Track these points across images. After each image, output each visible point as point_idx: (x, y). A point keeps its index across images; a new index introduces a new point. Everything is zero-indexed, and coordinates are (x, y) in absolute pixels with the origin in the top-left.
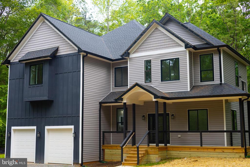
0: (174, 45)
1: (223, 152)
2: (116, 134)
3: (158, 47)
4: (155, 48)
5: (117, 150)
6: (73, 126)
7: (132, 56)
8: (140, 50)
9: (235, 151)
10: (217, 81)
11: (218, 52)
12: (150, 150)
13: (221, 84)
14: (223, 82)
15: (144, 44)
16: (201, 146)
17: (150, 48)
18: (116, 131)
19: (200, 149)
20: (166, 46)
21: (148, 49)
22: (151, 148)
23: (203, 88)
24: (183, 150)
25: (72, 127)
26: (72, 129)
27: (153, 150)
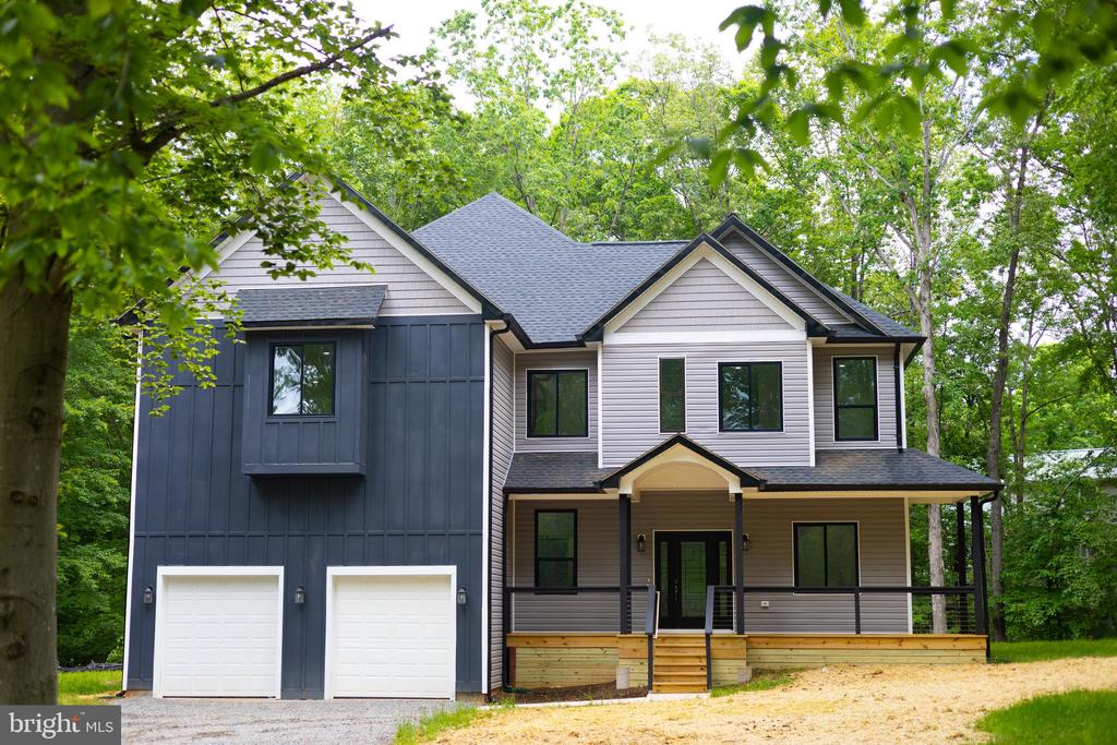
0: (765, 320)
1: (926, 648)
2: (532, 596)
3: (709, 321)
4: (699, 321)
5: (566, 651)
6: (455, 567)
7: (613, 338)
8: (644, 322)
9: (959, 645)
10: (886, 440)
11: (892, 357)
12: (720, 646)
13: (901, 451)
14: (904, 446)
15: (659, 306)
16: (858, 632)
17: (680, 322)
18: (532, 585)
19: (857, 641)
20: (735, 320)
21: (673, 322)
22: (721, 641)
23: (850, 459)
24: (801, 646)
25: (452, 570)
26: (449, 577)
27: (728, 645)
